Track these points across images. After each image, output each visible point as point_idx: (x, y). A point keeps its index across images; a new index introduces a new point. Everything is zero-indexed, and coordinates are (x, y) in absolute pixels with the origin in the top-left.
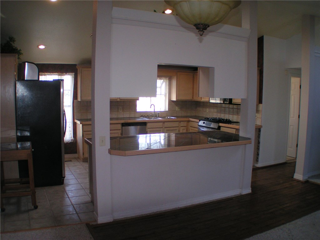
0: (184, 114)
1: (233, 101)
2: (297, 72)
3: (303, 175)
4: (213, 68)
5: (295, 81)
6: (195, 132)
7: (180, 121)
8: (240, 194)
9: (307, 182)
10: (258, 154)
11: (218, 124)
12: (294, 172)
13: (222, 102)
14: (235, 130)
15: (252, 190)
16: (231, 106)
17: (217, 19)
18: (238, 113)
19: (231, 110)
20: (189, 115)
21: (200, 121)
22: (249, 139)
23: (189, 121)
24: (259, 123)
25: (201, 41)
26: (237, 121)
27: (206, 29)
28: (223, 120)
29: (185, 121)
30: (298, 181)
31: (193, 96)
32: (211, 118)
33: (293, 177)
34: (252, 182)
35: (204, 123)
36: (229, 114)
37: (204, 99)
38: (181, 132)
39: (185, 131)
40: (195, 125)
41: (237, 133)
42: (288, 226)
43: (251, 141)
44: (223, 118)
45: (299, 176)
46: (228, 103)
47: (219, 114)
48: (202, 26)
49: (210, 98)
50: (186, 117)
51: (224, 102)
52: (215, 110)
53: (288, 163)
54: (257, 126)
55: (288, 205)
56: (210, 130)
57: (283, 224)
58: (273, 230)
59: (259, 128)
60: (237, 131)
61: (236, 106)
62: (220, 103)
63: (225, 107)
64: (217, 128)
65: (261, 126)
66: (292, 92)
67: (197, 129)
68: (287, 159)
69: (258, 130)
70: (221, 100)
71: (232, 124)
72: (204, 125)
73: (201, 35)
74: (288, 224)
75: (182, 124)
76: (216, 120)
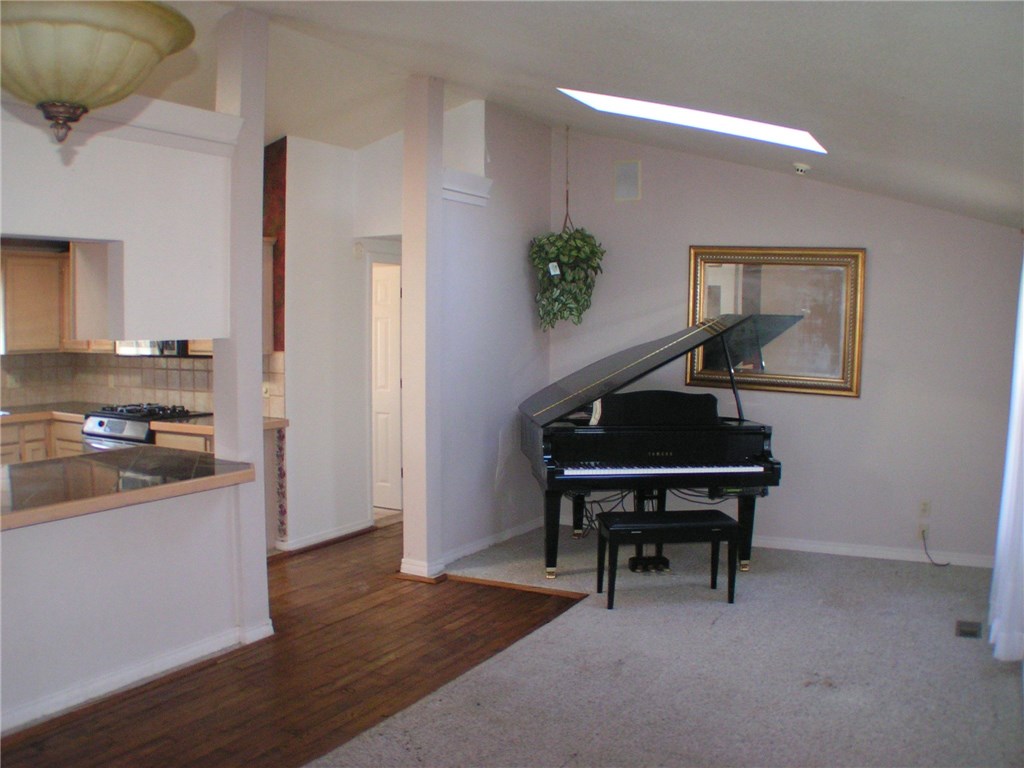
0: (34, 398)
1: (192, 349)
2: (390, 249)
3: (429, 561)
4: (119, 244)
5: (383, 277)
6: (73, 457)
7: (23, 424)
8: (240, 643)
9: (442, 579)
10: (283, 512)
11: (147, 425)
12: (401, 555)
13: (157, 353)
14: (202, 440)
15: (273, 625)
16: (186, 363)
17: (112, 89)
18: (208, 386)
19: (188, 376)
20: (50, 399)
21: (87, 417)
22: (247, 465)
23: (51, 421)
24: (276, 413)
25: (67, 158)
26: (207, 412)
27: (76, 119)
28: (163, 409)
29: (40, 422)
30: (416, 581)
31: (61, 337)
32: (125, 406)
33: (399, 571)
34: (272, 602)
35: (101, 424)
36: (182, 387)
37: (99, 346)
38: (28, 459)
39: (40, 456)
40: (73, 432)
41: (208, 451)
42: (398, 721)
43: (253, 473)
44: (162, 403)
45: (416, 564)
46: (175, 353)
47: (149, 392)
48: (61, 110)
49: (117, 342)
50: (42, 407)
51: (162, 351)
52: (137, 379)
53: (381, 529)
54: (272, 420)
55: (392, 657)
56: (124, 445)
57: (385, 717)
58: (355, 742)
59: (280, 426)
60: (208, 443)
61: (202, 361)
62: (150, 356)
63: (167, 369)
64: (143, 436)
65: (286, 422)
66: (377, 311)
67: (79, 447)
68: (376, 517)
69: (276, 434)
70: (152, 345)
71: (192, 420)
72: (100, 431)
73: (61, 140)
74: (398, 715)
75: (31, 432)
76: (140, 411)
